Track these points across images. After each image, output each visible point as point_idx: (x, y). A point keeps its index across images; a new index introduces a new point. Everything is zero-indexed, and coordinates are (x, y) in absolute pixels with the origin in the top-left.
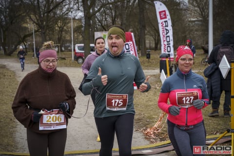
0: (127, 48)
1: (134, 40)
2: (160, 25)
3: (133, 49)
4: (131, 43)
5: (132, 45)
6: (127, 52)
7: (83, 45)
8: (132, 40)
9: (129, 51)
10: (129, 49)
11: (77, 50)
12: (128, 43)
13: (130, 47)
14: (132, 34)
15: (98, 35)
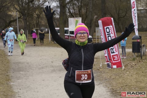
0: (108, 31)
1: (113, 24)
2: (132, 13)
3: (113, 33)
4: (111, 26)
5: (112, 29)
6: (108, 35)
8: (112, 25)
9: (110, 34)
10: (109, 32)
12: (109, 27)
13: (110, 30)
14: (112, 19)
15: (71, 20)
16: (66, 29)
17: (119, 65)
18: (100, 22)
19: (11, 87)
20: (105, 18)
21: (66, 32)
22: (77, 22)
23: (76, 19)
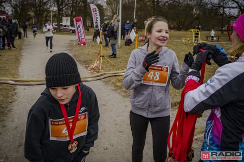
2: (93, 15)
3: (82, 26)
7: (56, 23)
8: (81, 21)
9: (80, 26)
11: (54, 26)
12: (79, 22)
13: (80, 24)
14: (81, 18)
15: (64, 19)
16: (61, 23)
17: (84, 44)
18: (74, 19)
19: (21, 53)
20: (77, 17)
21: (62, 25)
22: (67, 19)
23: (67, 18)
